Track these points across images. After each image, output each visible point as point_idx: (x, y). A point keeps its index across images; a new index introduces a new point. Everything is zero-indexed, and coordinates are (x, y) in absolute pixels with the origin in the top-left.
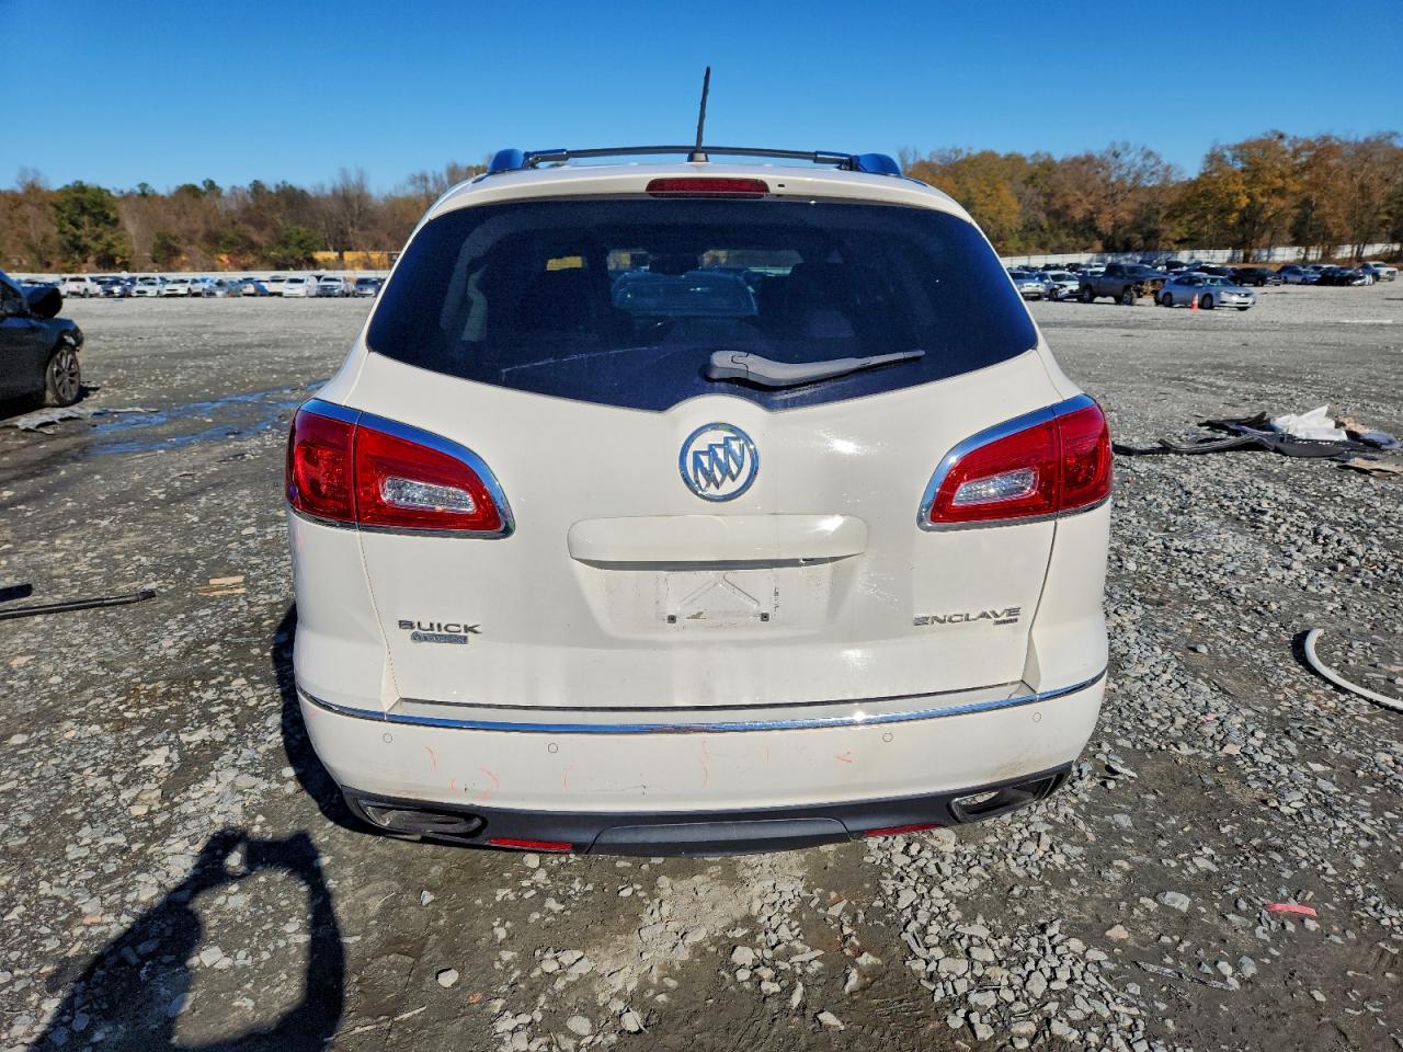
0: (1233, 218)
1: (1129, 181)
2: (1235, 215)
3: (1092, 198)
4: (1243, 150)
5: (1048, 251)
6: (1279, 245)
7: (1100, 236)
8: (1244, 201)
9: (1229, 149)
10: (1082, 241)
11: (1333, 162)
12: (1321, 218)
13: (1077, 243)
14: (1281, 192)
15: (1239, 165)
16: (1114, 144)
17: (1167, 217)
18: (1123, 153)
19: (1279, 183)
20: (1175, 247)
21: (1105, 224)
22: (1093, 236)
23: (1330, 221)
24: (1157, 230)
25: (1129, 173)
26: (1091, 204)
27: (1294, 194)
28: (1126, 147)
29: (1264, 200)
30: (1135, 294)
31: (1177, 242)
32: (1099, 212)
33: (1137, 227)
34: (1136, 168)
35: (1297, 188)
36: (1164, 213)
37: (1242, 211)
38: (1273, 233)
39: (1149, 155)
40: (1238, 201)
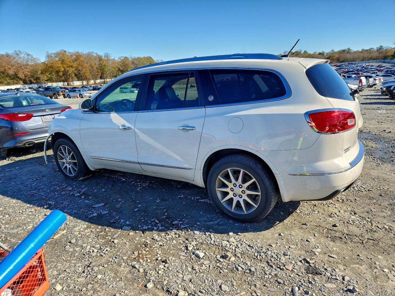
0: (61, 74)
1: (25, 62)
2: (61, 73)
3: (14, 68)
4: (57, 54)
5: (4, 85)
6: (74, 81)
7: (21, 79)
8: (63, 69)
9: (53, 54)
10: (15, 81)
11: (82, 59)
12: (84, 73)
13: (14, 82)
14: (72, 67)
15: (57, 59)
16: (15, 51)
17: (41, 73)
18: (20, 54)
19: (70, 64)
20: (46, 82)
21: (21, 75)
22: (19, 80)
23: (87, 74)
24: (39, 77)
25: (24, 60)
26: (14, 69)
27: (75, 67)
28: (20, 52)
29: (68, 69)
30: (58, 96)
31: (46, 81)
32: (18, 72)
33: (33, 77)
34: (26, 59)
35: (75, 66)
36: (40, 72)
37: (63, 72)
38: (72, 78)
39: (28, 55)
40: (61, 69)
